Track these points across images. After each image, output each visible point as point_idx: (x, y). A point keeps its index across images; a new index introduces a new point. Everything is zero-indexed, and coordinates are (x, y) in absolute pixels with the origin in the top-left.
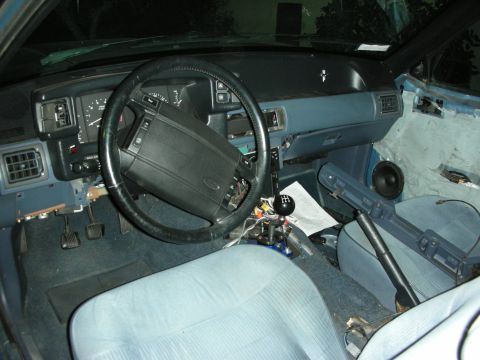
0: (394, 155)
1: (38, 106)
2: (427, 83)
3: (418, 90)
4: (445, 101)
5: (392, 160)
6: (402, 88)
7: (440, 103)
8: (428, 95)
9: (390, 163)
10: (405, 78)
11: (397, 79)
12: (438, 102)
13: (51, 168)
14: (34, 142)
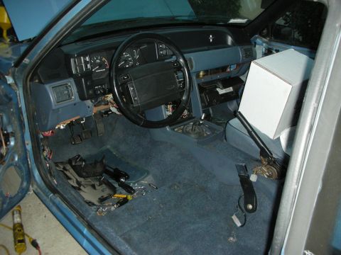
1: (72, 60)
2: (269, 40)
3: (264, 44)
4: (280, 50)
6: (255, 43)
8: (270, 47)
10: (257, 38)
11: (252, 39)
12: (276, 50)
13: (77, 94)
14: (67, 80)
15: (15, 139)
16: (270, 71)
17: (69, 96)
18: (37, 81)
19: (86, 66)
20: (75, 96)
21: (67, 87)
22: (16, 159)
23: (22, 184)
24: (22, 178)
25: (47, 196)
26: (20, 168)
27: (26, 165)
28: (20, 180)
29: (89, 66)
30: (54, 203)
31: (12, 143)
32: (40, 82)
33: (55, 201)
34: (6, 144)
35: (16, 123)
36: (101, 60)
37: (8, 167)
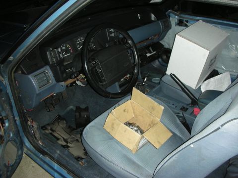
0: (169, 45)
1: (48, 53)
2: (180, 13)
3: (176, 17)
4: (189, 20)
5: (168, 47)
6: (169, 16)
7: (187, 22)
8: (181, 18)
9: (167, 48)
10: (170, 12)
11: (167, 13)
12: (186, 21)
13: (54, 78)
14: (44, 68)
15: (9, 120)
16: (191, 41)
17: (48, 81)
18: (20, 72)
19: (60, 56)
20: (52, 80)
21: (45, 74)
22: (12, 135)
23: (18, 152)
24: (17, 147)
25: (38, 157)
26: (15, 141)
27: (19, 138)
28: (16, 149)
29: (61, 55)
30: (45, 162)
31: (7, 125)
32: (23, 73)
33: (45, 160)
34: (3, 126)
35: (8, 108)
36: (66, 46)
37: (7, 143)
